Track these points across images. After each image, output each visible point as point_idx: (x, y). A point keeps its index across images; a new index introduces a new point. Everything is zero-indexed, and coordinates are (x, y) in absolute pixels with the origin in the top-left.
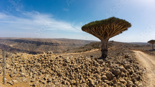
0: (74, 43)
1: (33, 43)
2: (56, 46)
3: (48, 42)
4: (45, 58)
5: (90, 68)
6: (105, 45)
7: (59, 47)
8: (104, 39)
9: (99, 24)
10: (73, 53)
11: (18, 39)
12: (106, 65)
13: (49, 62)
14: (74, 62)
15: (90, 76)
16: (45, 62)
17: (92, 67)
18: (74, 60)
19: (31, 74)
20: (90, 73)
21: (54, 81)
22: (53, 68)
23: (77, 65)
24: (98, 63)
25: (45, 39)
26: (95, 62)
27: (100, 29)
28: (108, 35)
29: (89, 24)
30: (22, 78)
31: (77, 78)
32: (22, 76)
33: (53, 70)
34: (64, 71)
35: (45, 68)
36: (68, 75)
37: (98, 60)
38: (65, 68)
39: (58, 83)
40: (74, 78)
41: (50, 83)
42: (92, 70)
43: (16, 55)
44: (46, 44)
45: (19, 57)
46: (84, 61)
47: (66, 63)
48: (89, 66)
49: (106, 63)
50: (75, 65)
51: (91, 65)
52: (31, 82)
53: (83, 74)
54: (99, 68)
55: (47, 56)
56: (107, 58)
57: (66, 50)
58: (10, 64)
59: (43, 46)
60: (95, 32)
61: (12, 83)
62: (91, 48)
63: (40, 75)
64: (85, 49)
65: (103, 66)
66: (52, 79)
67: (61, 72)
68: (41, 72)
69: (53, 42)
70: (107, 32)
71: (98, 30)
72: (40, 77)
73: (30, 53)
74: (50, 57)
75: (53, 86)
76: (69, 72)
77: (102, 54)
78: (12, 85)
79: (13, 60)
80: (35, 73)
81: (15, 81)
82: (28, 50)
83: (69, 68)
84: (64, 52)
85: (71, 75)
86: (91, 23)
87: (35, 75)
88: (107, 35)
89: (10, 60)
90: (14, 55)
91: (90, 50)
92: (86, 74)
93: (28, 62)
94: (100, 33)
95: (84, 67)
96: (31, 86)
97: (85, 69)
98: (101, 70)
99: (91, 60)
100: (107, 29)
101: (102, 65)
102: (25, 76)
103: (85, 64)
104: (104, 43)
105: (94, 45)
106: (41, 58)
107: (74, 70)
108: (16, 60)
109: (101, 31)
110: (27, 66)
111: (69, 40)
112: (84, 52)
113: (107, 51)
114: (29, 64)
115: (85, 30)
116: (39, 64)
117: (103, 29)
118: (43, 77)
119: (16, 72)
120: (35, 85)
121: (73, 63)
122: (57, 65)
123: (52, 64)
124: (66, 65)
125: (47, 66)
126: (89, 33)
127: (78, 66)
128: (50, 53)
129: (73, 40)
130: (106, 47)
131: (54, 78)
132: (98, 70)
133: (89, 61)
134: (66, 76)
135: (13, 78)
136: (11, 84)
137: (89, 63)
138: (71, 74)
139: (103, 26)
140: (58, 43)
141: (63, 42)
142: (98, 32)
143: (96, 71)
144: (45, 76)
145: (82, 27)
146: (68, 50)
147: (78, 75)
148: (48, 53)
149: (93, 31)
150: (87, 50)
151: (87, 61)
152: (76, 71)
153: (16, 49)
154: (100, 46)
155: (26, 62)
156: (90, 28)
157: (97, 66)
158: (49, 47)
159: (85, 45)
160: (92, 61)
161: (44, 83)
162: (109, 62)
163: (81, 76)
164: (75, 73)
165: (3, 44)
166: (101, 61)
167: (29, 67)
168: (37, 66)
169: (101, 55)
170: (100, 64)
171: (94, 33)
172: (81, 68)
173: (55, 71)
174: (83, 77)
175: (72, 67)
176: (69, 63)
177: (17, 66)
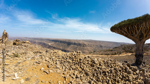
0: (101, 44)
1: (65, 43)
2: (83, 46)
3: (77, 43)
4: (75, 57)
5: (120, 74)
6: (141, 48)
7: (85, 48)
8: (139, 41)
9: (133, 23)
10: (100, 55)
11: (55, 39)
12: (139, 73)
13: (79, 60)
14: (102, 64)
15: (119, 83)
16: (75, 60)
17: (123, 74)
18: (102, 63)
19: (64, 67)
20: (120, 79)
21: (82, 78)
22: (82, 67)
23: (105, 68)
24: (130, 70)
25: (74, 40)
26: (127, 69)
27: (134, 28)
28: (145, 35)
29: (120, 24)
30: (57, 69)
31: (104, 81)
32: (57, 68)
33: (81, 68)
34: (92, 71)
35: (75, 65)
36: (95, 76)
37: (131, 66)
38: (93, 69)
39: (85, 81)
40: (102, 81)
41: (78, 80)
42: (123, 76)
43: (54, 51)
44: (75, 44)
45: (56, 53)
46: (114, 66)
47: (94, 64)
48: (119, 72)
49: (140, 71)
50: (103, 67)
51: (122, 71)
52: (63, 74)
53: (112, 79)
54: (132, 76)
55: (77, 55)
56: (141, 66)
57: (92, 51)
58: (49, 57)
59: (72, 45)
60: (127, 32)
61: (48, 73)
62: (121, 52)
63: (70, 70)
64: (114, 52)
65: (137, 74)
66: (80, 76)
67: (89, 72)
68: (71, 67)
69: (80, 43)
70: (143, 32)
71: (131, 29)
72: (70, 72)
73: (63, 50)
74: (79, 56)
75: (80, 82)
76: (97, 74)
77: (136, 60)
78: (48, 74)
79: (52, 54)
80: (66, 68)
81: (51, 71)
82: (61, 48)
83: (97, 69)
84: (90, 53)
85: (98, 77)
86: (122, 22)
87: (66, 69)
88: (143, 36)
89: (49, 54)
90: (52, 51)
91: (120, 53)
92: (115, 80)
93: (62, 57)
94: (134, 33)
95: (113, 72)
96: (63, 78)
97: (115, 74)
98: (133, 78)
99: (122, 66)
100: (143, 28)
101: (135, 73)
102: (59, 69)
103: (115, 69)
104: (139, 46)
105: (125, 48)
106: (72, 56)
107: (102, 73)
108: (54, 55)
109: (135, 31)
110: (61, 61)
111: (95, 42)
112: (112, 56)
113: (143, 56)
114: (62, 59)
115: (115, 31)
116: (70, 60)
117: (138, 29)
118: (73, 73)
119: (53, 64)
120: (66, 77)
121: (101, 66)
122: (85, 64)
123: (81, 63)
124: (94, 66)
125: (76, 63)
126: (119, 34)
127: (107, 70)
128: (80, 53)
129: (100, 41)
130: (141, 52)
131: (82, 75)
132: (130, 78)
133: (120, 67)
134: (93, 77)
135: (50, 68)
136: (46, 73)
137: (120, 69)
138: (98, 75)
139: (138, 25)
140: (85, 44)
141: (90, 43)
142: (131, 32)
143: (127, 78)
144: (74, 72)
145: (111, 27)
146: (94, 52)
147: (106, 79)
148: (77, 53)
149: (125, 32)
150: (115, 54)
151: (117, 66)
152: (104, 74)
153: (52, 47)
154: (133, 50)
155: (60, 58)
156: (121, 28)
157: (129, 73)
158: (77, 47)
159: (114, 47)
160: (124, 66)
161: (73, 78)
162: (143, 71)
163: (109, 81)
164: (103, 76)
165: (43, 43)
166: (135, 68)
167: (62, 62)
168: (69, 62)
169: (133, 61)
170: (133, 72)
171: (126, 34)
172: (110, 72)
173: (83, 69)
174: (112, 82)
175: (100, 69)
176: (97, 64)
177: (54, 59)
